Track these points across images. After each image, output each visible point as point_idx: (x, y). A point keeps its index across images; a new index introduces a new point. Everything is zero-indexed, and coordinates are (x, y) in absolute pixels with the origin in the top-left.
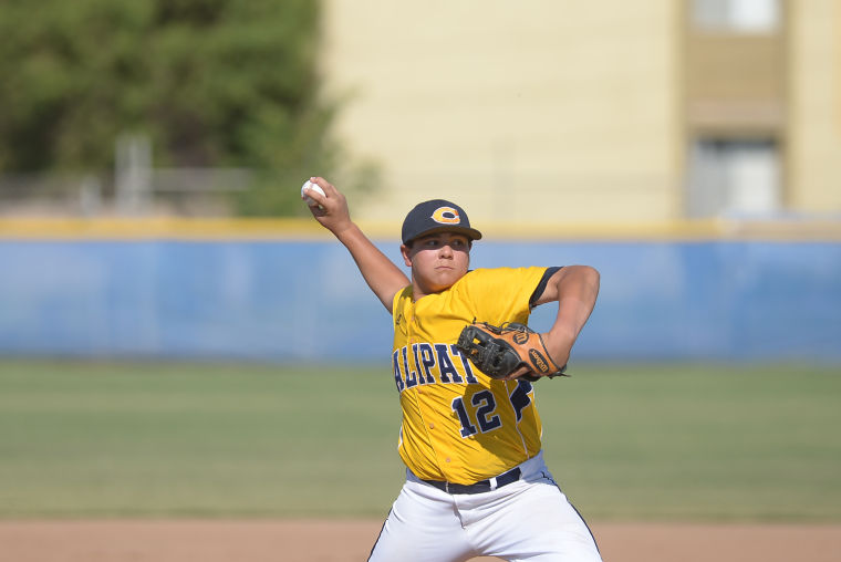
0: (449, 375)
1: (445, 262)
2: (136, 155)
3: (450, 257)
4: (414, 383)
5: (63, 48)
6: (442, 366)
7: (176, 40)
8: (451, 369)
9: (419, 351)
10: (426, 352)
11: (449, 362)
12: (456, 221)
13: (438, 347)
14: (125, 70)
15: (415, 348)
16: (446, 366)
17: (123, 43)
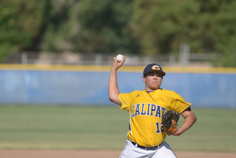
0: (158, 115)
1: (155, 80)
2: (185, 49)
3: (157, 79)
4: (145, 114)
5: (174, 19)
6: (157, 112)
7: (206, 17)
8: (159, 113)
9: (151, 106)
10: (154, 107)
11: (159, 111)
12: (159, 69)
13: (158, 106)
14: (191, 25)
15: (149, 105)
16: (158, 112)
17: (191, 18)
